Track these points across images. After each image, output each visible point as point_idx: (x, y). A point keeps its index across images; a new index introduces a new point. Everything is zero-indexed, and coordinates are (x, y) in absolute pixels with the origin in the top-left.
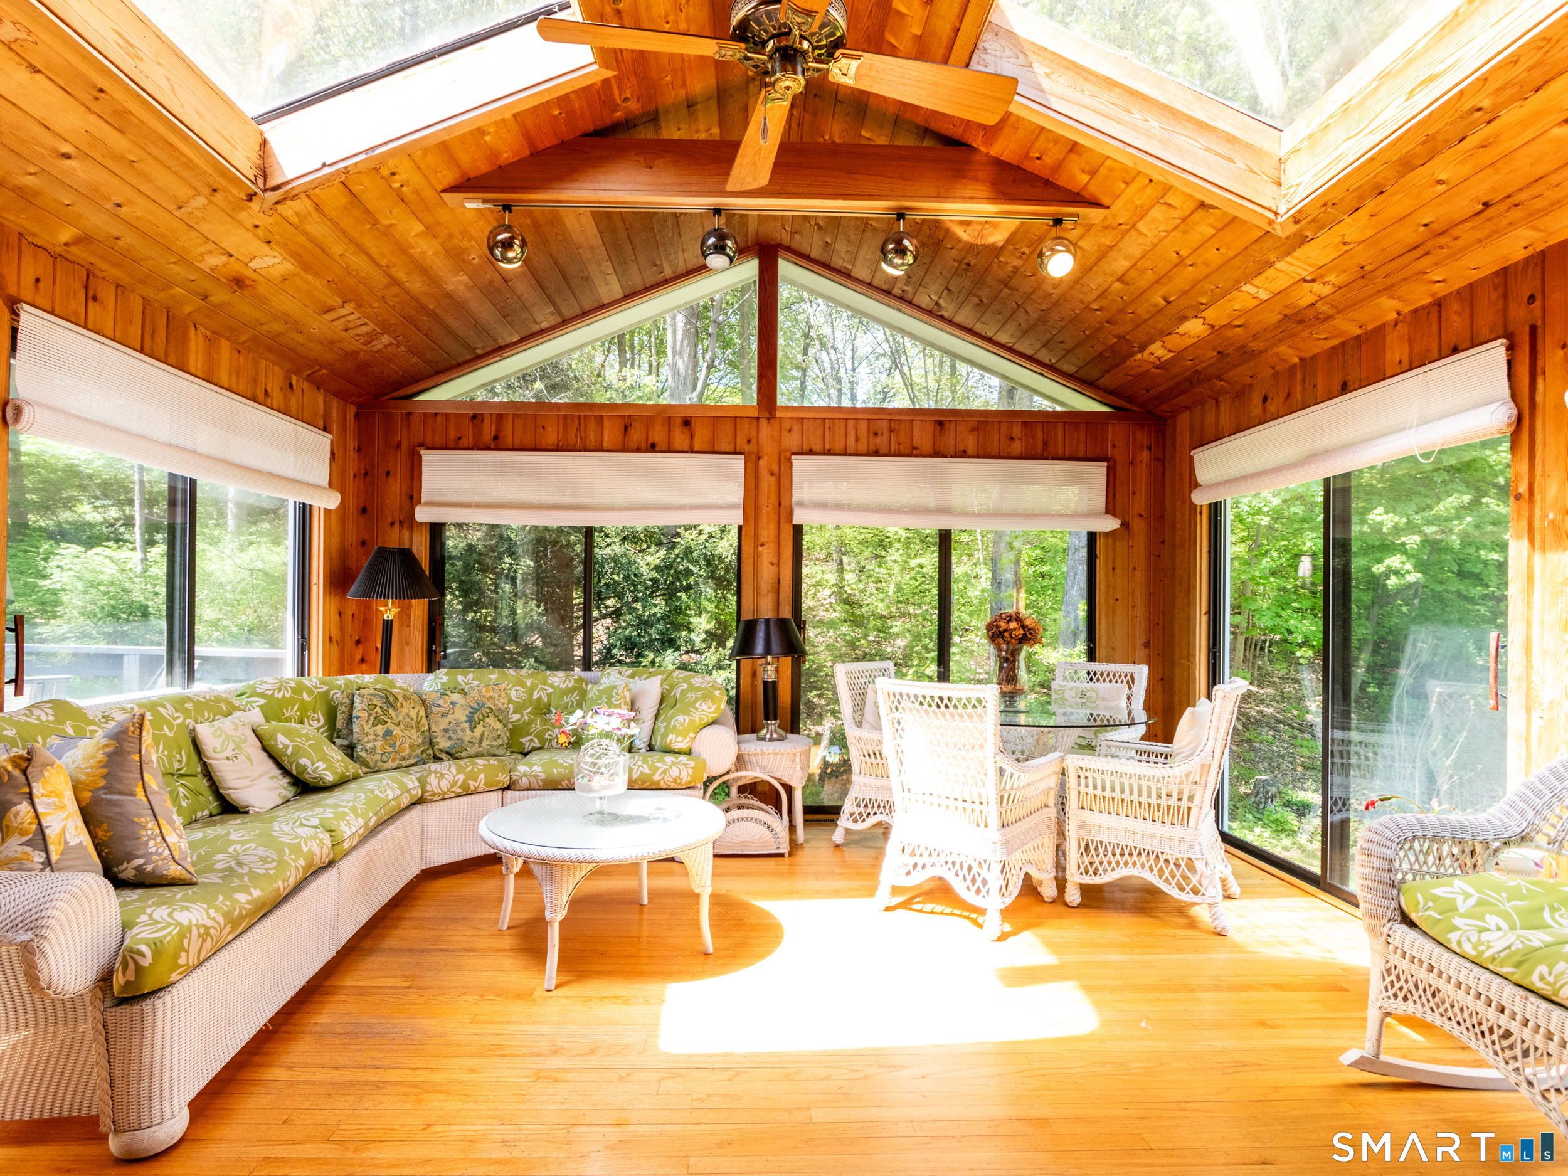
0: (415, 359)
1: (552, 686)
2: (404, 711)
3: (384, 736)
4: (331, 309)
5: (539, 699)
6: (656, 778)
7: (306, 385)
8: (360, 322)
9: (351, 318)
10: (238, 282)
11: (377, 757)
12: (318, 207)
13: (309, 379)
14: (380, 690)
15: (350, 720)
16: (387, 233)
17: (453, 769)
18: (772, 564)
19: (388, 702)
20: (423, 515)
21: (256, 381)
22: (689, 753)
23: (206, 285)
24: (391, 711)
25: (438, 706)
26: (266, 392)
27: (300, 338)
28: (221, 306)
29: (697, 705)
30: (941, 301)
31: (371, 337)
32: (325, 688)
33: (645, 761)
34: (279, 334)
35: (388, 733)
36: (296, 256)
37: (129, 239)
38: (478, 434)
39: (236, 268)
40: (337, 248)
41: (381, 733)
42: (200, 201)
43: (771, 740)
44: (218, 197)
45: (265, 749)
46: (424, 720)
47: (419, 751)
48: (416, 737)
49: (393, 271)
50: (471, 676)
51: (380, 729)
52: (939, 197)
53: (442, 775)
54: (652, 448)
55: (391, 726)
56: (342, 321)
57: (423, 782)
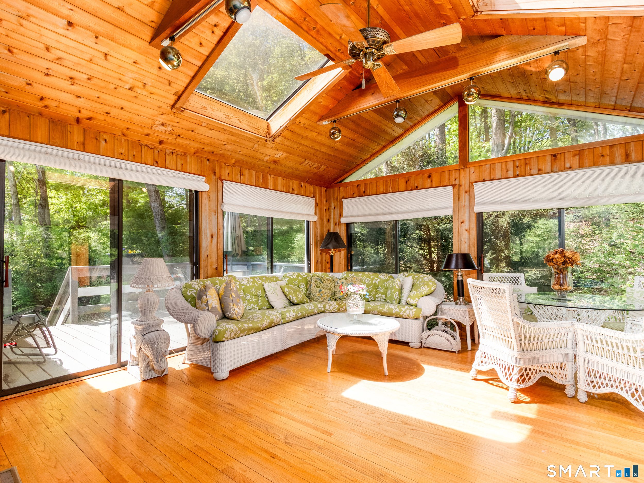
0: (336, 170)
1: (380, 278)
2: (326, 284)
3: (319, 291)
4: (303, 163)
5: (375, 283)
6: (401, 314)
7: (306, 185)
8: (313, 164)
9: (310, 163)
10: (275, 162)
11: (316, 298)
12: (285, 138)
13: (307, 182)
14: (319, 277)
15: (311, 285)
16: (307, 138)
17: (335, 303)
18: (467, 230)
19: (321, 281)
20: (343, 220)
21: (289, 187)
22: (416, 306)
23: (268, 165)
24: (322, 284)
25: (338, 283)
26: (293, 189)
27: (298, 172)
28: (274, 169)
29: (421, 288)
30: (547, 96)
31: (318, 168)
32: (306, 276)
33: (398, 307)
34: (292, 172)
35: (320, 290)
36: (286, 152)
37: (246, 159)
38: (359, 191)
39: (272, 159)
40: (296, 146)
41: (318, 290)
42: (256, 145)
43: (460, 305)
44: (260, 143)
45: (283, 292)
46: (333, 287)
47: (330, 297)
48: (329, 292)
49: (315, 148)
50: (353, 274)
51: (318, 289)
52: (487, 65)
53: (331, 305)
54: (417, 188)
55: (322, 289)
56: (308, 165)
57: (324, 307)
